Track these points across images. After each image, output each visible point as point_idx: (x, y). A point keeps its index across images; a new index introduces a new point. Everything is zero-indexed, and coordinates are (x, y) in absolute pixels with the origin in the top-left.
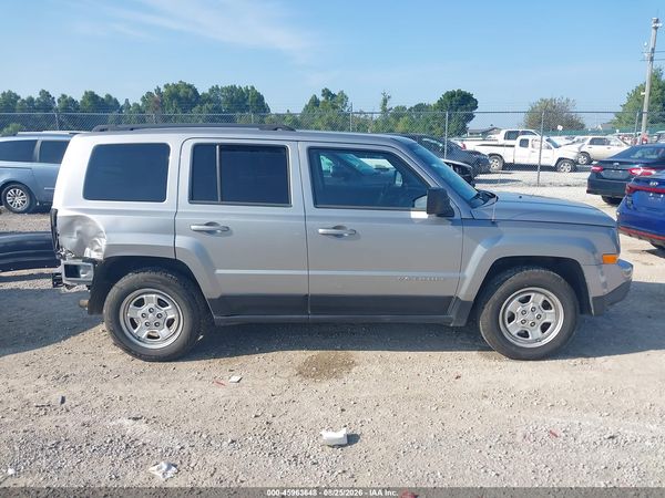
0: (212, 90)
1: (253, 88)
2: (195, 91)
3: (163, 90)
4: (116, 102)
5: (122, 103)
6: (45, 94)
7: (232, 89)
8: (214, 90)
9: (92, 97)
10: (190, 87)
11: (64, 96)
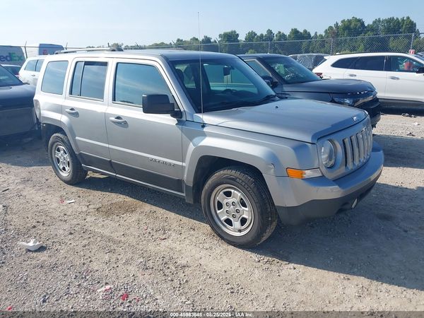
0: (374, 22)
1: (408, 18)
2: (363, 24)
3: (340, 24)
4: (309, 34)
5: (312, 35)
6: (270, 32)
7: (390, 21)
8: (377, 22)
9: (295, 32)
10: (359, 20)
11: (279, 32)
